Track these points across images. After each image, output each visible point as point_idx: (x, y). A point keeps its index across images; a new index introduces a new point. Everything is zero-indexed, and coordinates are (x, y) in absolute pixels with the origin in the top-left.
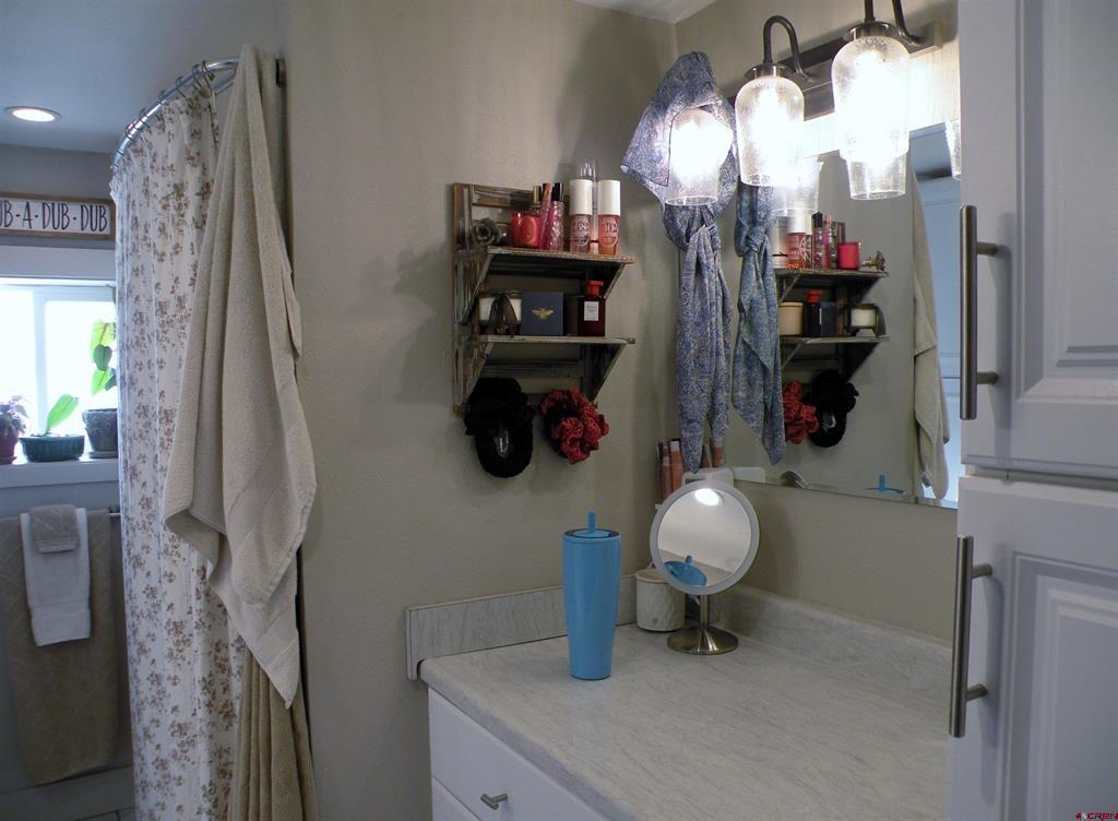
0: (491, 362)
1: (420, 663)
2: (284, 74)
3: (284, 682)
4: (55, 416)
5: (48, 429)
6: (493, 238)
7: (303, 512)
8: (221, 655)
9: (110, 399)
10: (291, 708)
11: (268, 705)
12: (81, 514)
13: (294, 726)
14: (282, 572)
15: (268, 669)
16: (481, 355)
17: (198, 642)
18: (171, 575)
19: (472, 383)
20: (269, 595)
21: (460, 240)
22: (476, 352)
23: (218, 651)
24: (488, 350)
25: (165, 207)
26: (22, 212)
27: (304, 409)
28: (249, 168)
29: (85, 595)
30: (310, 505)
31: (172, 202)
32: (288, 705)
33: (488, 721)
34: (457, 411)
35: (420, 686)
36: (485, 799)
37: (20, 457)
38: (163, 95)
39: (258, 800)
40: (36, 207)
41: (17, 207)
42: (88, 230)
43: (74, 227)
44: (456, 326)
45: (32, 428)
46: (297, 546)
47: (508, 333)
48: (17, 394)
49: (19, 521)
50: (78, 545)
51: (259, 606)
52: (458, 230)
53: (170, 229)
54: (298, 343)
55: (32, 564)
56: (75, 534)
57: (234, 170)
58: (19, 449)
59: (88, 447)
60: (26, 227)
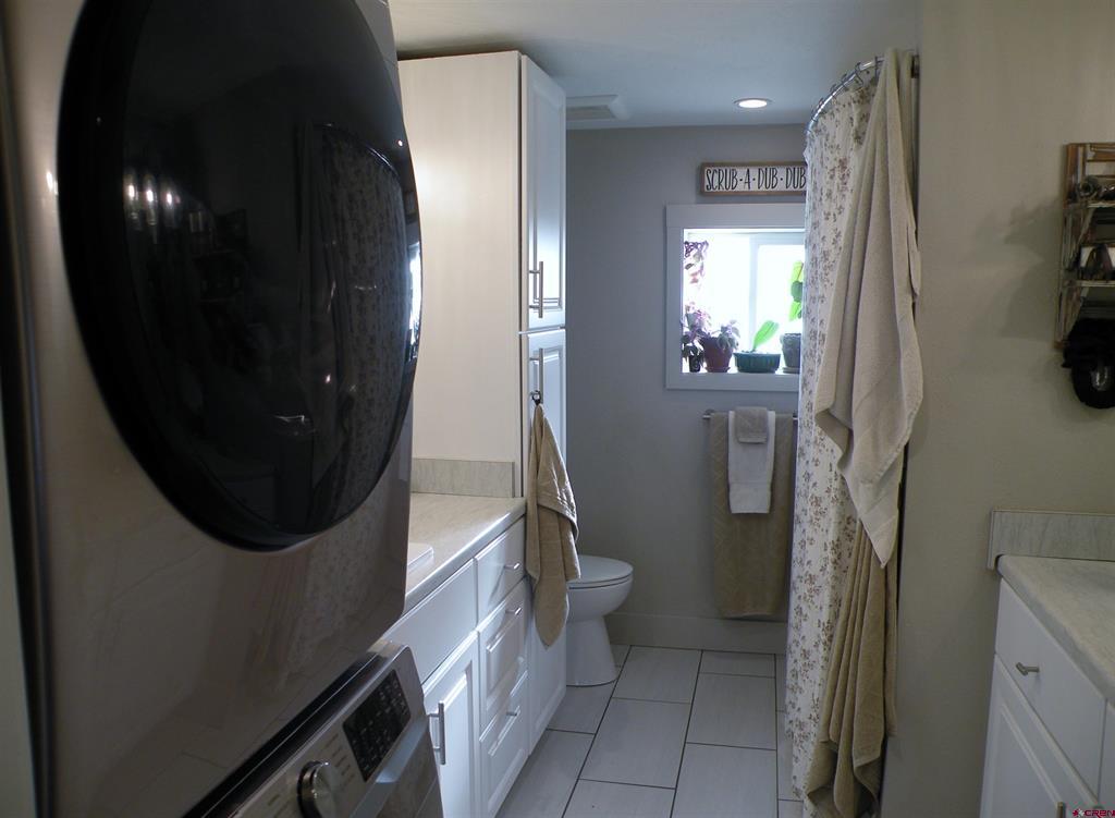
0: (1088, 303)
1: (998, 557)
2: (918, 68)
3: (883, 547)
4: (760, 337)
5: (755, 347)
6: (1095, 194)
7: (909, 417)
8: (850, 527)
9: (797, 327)
10: (886, 567)
11: (869, 564)
12: (772, 416)
13: (886, 585)
14: (890, 462)
15: (872, 536)
16: (1079, 298)
17: (832, 512)
18: (817, 460)
19: (1071, 324)
20: (877, 478)
21: (1071, 195)
22: (1075, 295)
23: (849, 523)
24: (1084, 294)
25: (832, 177)
26: (744, 177)
27: (918, 336)
28: (886, 148)
29: (768, 479)
30: (915, 413)
31: (838, 174)
32: (883, 566)
33: (1036, 607)
34: (1057, 346)
35: (996, 575)
36: (1019, 666)
37: (733, 368)
38: (834, 89)
39: (853, 632)
40: (754, 172)
41: (741, 173)
42: (791, 188)
43: (781, 186)
44: (1062, 272)
45: (744, 345)
46: (904, 444)
47: (1104, 278)
48: (734, 319)
49: (728, 416)
50: (767, 440)
51: (871, 485)
52: (1070, 186)
53: (835, 194)
54: (917, 286)
55: (735, 451)
56: (765, 430)
57: (875, 150)
58: (732, 362)
59: (783, 364)
60: (746, 189)
